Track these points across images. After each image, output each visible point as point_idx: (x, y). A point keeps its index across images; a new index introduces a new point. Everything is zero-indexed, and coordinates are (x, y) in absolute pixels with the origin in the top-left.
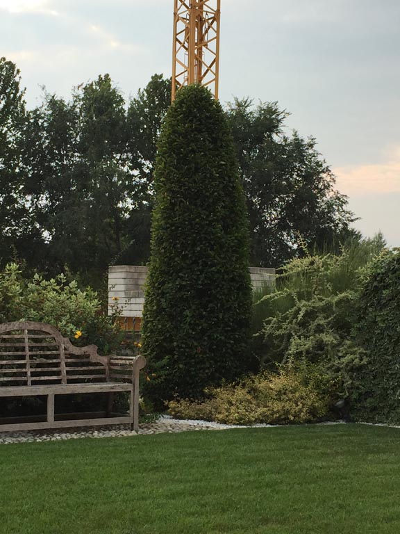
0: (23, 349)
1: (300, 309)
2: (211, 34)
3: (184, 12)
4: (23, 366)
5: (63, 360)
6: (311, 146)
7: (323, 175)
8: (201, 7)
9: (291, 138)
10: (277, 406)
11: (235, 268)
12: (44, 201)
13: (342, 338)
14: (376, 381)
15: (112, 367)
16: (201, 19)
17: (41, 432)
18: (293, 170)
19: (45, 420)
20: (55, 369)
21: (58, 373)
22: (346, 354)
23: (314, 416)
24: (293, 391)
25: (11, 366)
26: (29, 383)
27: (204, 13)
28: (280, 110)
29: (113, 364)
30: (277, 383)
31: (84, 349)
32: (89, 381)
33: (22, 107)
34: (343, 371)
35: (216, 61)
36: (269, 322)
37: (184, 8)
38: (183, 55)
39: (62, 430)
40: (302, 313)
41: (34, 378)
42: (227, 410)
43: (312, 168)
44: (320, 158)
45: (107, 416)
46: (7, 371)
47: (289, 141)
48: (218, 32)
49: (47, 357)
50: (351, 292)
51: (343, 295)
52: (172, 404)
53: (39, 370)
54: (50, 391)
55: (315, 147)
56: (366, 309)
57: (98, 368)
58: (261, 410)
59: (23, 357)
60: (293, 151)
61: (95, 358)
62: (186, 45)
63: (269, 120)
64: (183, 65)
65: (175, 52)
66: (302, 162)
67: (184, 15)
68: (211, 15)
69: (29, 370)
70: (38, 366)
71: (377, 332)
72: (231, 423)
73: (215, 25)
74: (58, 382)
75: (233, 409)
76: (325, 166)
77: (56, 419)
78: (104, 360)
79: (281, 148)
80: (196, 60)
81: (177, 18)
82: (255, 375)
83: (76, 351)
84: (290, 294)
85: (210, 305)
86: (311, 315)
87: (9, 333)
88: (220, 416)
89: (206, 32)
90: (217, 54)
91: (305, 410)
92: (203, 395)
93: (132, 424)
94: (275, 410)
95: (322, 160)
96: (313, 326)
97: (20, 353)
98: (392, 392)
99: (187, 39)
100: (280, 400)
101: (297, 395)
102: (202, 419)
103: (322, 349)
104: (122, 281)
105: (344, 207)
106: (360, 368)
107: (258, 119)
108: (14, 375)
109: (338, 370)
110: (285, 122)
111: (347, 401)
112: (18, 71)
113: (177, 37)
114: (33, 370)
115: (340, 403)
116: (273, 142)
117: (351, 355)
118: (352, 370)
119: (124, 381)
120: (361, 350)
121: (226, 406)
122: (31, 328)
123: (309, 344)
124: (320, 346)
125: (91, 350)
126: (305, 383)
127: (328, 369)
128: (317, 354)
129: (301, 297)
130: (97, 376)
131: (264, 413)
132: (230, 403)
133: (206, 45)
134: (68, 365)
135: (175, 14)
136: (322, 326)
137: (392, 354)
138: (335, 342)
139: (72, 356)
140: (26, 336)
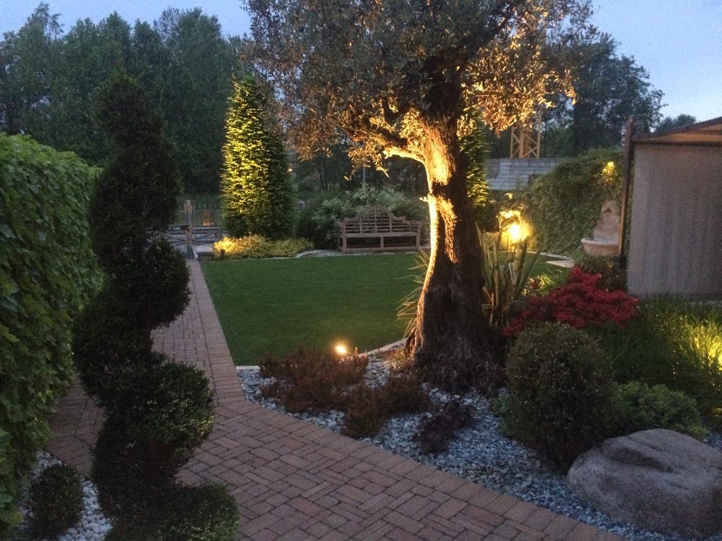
0: (374, 218)
4: (374, 225)
5: (391, 223)
17: (379, 251)
19: (380, 247)
20: (387, 226)
21: (389, 228)
25: (369, 225)
26: (376, 232)
29: (411, 225)
31: (401, 218)
32: (400, 231)
41: (377, 230)
45: (410, 246)
46: (367, 227)
49: (384, 221)
54: (382, 235)
57: (405, 226)
59: (374, 221)
61: (405, 221)
69: (376, 227)
70: (379, 225)
74: (389, 231)
77: (385, 246)
78: (409, 222)
83: (396, 219)
93: (417, 249)
97: (372, 220)
108: (370, 228)
114: (378, 227)
119: (414, 231)
122: (377, 209)
125: (403, 218)
130: (405, 229)
134: (393, 224)
139: (394, 221)
140: (375, 213)
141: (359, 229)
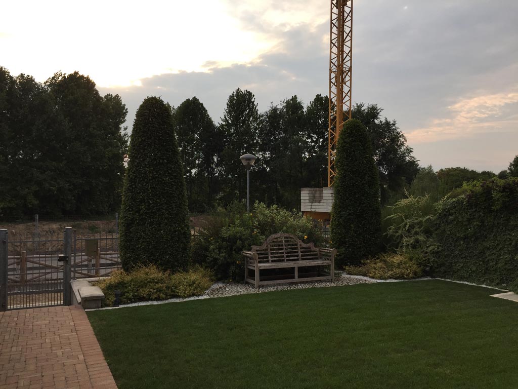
0: (282, 245)
1: (406, 224)
2: (348, 78)
3: (334, 68)
4: (283, 253)
5: (299, 250)
6: (394, 125)
7: (400, 139)
8: (343, 66)
9: (384, 121)
10: (398, 271)
11: (374, 205)
12: (268, 155)
13: (428, 237)
14: (446, 259)
15: (321, 253)
16: (342, 70)
17: (292, 284)
18: (385, 137)
19: (294, 277)
20: (296, 254)
21: (297, 256)
22: (431, 245)
23: (416, 275)
24: (406, 263)
25: (277, 253)
26: (285, 260)
27: (344, 69)
28: (378, 108)
29: (321, 251)
30: (397, 259)
31: (308, 245)
32: (309, 259)
33: (257, 112)
34: (429, 254)
35: (350, 91)
36: (390, 229)
37: (334, 67)
38: (334, 89)
39: (301, 283)
40: (407, 226)
41: (287, 258)
42: (374, 272)
43: (394, 135)
44: (398, 130)
45: (324, 276)
46: (276, 255)
47: (383, 123)
48: (351, 77)
49: (293, 249)
50: (431, 215)
51: (428, 217)
52: (347, 268)
53: (289, 254)
54: (295, 265)
55: (396, 126)
56: (440, 224)
57: (315, 253)
58: (390, 273)
59: (282, 249)
60: (385, 127)
61: (313, 249)
62: (336, 84)
63: (373, 112)
64: (334, 94)
65: (330, 88)
66: (389, 132)
67: (334, 70)
68: (347, 69)
69: (285, 255)
70: (288, 253)
71: (446, 235)
72: (376, 278)
73: (349, 74)
74: (298, 260)
75: (377, 272)
76: (401, 134)
77: (299, 278)
78: (317, 249)
79: (379, 126)
80: (340, 91)
81: (331, 72)
82: (385, 253)
83: (304, 245)
84: (401, 216)
85: (363, 222)
86: (412, 226)
87: (276, 239)
88: (371, 275)
89: (345, 77)
90: (351, 87)
91: (411, 273)
92: (360, 263)
93: (332, 280)
94: (397, 273)
95: (400, 131)
96: (413, 231)
97: (281, 247)
98: (454, 264)
99: (336, 81)
100: (399, 268)
101: (407, 265)
102: (361, 275)
103: (418, 243)
104: (307, 195)
105: (411, 153)
106: (437, 252)
107: (367, 113)
108: (279, 257)
109: (426, 253)
110: (381, 114)
111: (431, 267)
112: (254, 96)
113: (332, 80)
114: (287, 255)
115: (428, 269)
116: (375, 123)
117: (433, 246)
118: (433, 253)
119: (328, 260)
120: (438, 244)
121: (374, 270)
122: (285, 236)
123: (412, 241)
124: (417, 241)
125: (311, 245)
126: (411, 259)
127: (422, 252)
128: (415, 245)
129: (406, 217)
130: (315, 257)
131: (392, 274)
132: (375, 269)
133: (345, 84)
134: (301, 252)
135: (330, 70)
136: (418, 232)
137: (454, 247)
138: (425, 240)
139: (303, 248)
140: (283, 240)
141: (268, 258)
